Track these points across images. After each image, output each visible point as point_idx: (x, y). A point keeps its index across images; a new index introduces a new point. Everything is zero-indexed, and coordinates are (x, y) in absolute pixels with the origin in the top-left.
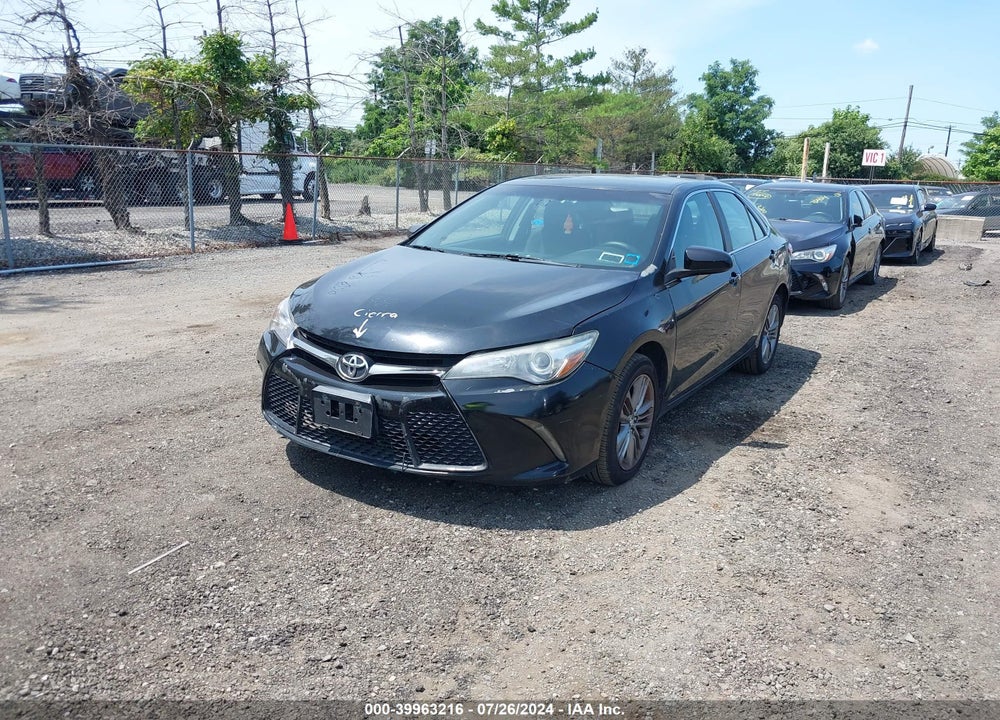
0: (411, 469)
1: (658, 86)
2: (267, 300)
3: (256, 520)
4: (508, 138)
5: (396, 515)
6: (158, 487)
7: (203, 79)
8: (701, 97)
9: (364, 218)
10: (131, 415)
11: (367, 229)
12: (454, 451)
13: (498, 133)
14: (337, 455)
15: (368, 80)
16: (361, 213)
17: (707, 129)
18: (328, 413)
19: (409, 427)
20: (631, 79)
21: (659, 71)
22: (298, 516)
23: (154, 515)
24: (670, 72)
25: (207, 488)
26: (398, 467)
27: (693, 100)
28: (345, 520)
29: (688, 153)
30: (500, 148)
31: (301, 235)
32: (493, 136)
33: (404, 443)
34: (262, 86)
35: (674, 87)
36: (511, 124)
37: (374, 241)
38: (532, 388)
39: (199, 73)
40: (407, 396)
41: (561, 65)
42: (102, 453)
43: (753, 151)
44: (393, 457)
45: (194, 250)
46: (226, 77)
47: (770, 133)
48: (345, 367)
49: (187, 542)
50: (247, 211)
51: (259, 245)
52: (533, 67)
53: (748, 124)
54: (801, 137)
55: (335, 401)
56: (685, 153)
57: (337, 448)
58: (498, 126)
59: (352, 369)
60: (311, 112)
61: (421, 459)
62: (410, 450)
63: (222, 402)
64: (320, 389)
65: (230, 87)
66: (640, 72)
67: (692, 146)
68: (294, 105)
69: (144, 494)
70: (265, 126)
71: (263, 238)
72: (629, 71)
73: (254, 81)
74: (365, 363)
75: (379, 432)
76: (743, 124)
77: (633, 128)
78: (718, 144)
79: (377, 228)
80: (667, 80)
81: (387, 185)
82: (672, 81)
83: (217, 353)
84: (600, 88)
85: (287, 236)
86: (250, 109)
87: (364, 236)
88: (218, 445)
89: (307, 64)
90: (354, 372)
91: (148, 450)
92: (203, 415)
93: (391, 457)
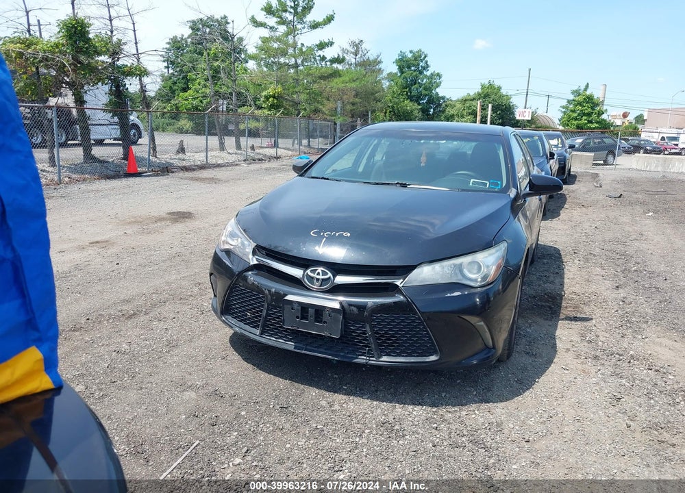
0: (373, 361)
1: (370, 66)
2: (140, 219)
3: (243, 413)
4: (277, 99)
5: (356, 399)
6: (141, 388)
7: (60, 52)
8: (396, 74)
9: (181, 156)
10: (82, 322)
11: (185, 164)
12: (412, 345)
13: (271, 96)
14: (303, 352)
15: (163, 59)
16: (178, 152)
17: (402, 95)
18: (297, 317)
19: (372, 328)
20: (353, 61)
21: (372, 56)
22: (278, 407)
23: (152, 417)
24: (378, 56)
25: (183, 386)
26: (362, 359)
27: (391, 77)
28: (317, 408)
29: (390, 112)
30: (272, 107)
31: (139, 170)
32: (267, 98)
33: (367, 340)
34: (104, 58)
35: (382, 66)
36: (280, 89)
37: (195, 173)
38: (473, 291)
39: (57, 47)
40: (370, 301)
41: (310, 49)
42: (74, 360)
43: (432, 110)
44: (357, 351)
45: (60, 182)
46: (79, 50)
47: (443, 98)
48: (311, 279)
49: (198, 442)
50: (97, 151)
51: (109, 177)
52: (290, 51)
53: (426, 92)
54: (464, 101)
55: (304, 308)
56: (388, 111)
57: (301, 346)
58: (270, 91)
59: (318, 280)
60: (140, 80)
61: (382, 352)
62: (373, 346)
63: (154, 306)
64: (289, 297)
65: (82, 58)
66: (359, 56)
67: (393, 107)
68: (130, 73)
69: (133, 396)
70: (107, 88)
71: (110, 172)
72: (352, 55)
73: (99, 54)
74: (330, 275)
75: (346, 333)
76: (424, 92)
77: (357, 95)
78: (409, 105)
79: (192, 163)
80: (377, 62)
81: (181, 133)
82: (380, 62)
83: (126, 264)
84: (335, 65)
85: (130, 169)
86: (95, 74)
87: (185, 169)
88: (172, 345)
89: (136, 43)
90: (320, 282)
91: (114, 354)
92: (143, 319)
93: (353, 352)
